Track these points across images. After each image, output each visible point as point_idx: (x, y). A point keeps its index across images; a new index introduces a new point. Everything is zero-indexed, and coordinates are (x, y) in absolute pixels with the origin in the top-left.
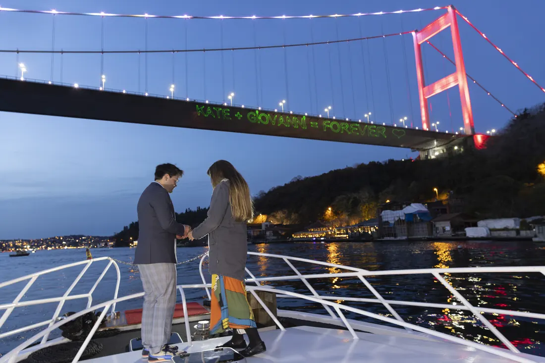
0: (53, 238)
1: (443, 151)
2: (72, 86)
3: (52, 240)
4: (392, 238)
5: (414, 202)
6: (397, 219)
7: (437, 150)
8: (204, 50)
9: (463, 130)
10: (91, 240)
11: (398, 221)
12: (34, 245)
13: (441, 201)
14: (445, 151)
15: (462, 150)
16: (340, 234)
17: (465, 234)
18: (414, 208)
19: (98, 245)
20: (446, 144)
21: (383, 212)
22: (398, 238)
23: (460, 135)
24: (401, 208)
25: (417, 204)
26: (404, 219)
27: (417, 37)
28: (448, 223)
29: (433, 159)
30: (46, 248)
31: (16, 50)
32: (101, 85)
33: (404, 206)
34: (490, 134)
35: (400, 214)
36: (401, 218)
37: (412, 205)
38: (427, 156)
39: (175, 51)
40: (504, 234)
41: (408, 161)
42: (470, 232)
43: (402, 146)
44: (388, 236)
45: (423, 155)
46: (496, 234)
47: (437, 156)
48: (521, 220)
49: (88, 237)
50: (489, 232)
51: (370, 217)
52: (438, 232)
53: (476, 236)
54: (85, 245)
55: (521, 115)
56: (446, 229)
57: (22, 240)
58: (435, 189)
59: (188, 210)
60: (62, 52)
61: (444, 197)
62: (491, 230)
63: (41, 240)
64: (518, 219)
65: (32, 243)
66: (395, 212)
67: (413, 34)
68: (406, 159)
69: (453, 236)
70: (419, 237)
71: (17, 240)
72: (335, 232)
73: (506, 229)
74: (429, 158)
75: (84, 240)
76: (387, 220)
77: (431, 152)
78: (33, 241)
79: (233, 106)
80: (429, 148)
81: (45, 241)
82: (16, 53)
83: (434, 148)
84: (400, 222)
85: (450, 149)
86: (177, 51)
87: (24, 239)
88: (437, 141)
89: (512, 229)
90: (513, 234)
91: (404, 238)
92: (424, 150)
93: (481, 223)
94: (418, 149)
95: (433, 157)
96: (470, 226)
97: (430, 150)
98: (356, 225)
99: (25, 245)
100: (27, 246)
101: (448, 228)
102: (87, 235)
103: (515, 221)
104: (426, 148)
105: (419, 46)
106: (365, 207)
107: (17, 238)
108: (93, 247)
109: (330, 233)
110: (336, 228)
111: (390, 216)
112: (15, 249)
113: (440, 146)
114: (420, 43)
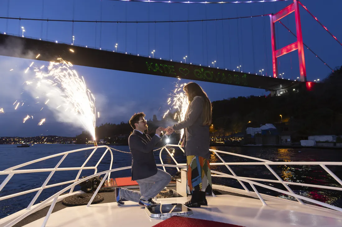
0: (38, 137)
1: (286, 91)
2: (54, 42)
3: (37, 138)
4: (253, 145)
5: (267, 123)
6: (256, 133)
7: (282, 91)
8: (137, 22)
9: (299, 78)
10: (61, 139)
11: (257, 134)
12: (26, 141)
13: (284, 123)
14: (287, 91)
15: (298, 91)
16: (219, 141)
17: (300, 144)
18: (268, 126)
19: (66, 142)
20: (287, 87)
21: (248, 129)
22: (257, 145)
23: (297, 81)
24: (260, 127)
25: (270, 124)
26: (261, 133)
27: (272, 18)
28: (289, 137)
29: (279, 96)
30: (33, 143)
31: (19, 18)
32: (72, 42)
33: (261, 125)
34: (316, 81)
35: (258, 130)
36: (259, 133)
37: (266, 124)
38: (275, 94)
39: (119, 22)
40: (325, 145)
41: (263, 97)
42: (303, 143)
43: (259, 87)
44: (250, 144)
45: (272, 94)
46: (320, 145)
47: (281, 95)
48: (337, 136)
49: (60, 137)
50: (316, 143)
51: (238, 131)
52: (282, 142)
53: (307, 145)
54: (58, 142)
55: (338, 70)
56: (288, 141)
57: (19, 137)
58: (281, 115)
59: (122, 123)
60: (48, 20)
61: (286, 120)
62: (317, 142)
63: (30, 138)
64: (335, 136)
65: (25, 139)
66: (255, 129)
67: (270, 16)
68: (262, 95)
69: (292, 145)
70: (270, 145)
71: (16, 138)
72: (216, 140)
73: (327, 142)
74: (276, 95)
75: (57, 139)
76: (250, 133)
77: (278, 92)
78: (26, 138)
79: (154, 58)
80: (277, 89)
81: (33, 138)
82: (19, 20)
83: (280, 89)
84: (258, 135)
85: (290, 90)
86: (120, 22)
87: (20, 137)
88: (282, 85)
89: (331, 142)
90: (332, 145)
91: (260, 145)
92: (273, 91)
93: (311, 138)
94: (270, 90)
95: (279, 95)
96: (303, 140)
97: (277, 91)
98: (229, 136)
99: (20, 141)
100: (22, 141)
101: (289, 140)
102: (59, 136)
103: (333, 137)
104: (275, 89)
105: (274, 24)
106: (235, 125)
107: (16, 136)
108: (63, 143)
109: (212, 140)
110: (217, 137)
111: (251, 131)
112: (15, 143)
113: (284, 88)
114: (274, 22)
